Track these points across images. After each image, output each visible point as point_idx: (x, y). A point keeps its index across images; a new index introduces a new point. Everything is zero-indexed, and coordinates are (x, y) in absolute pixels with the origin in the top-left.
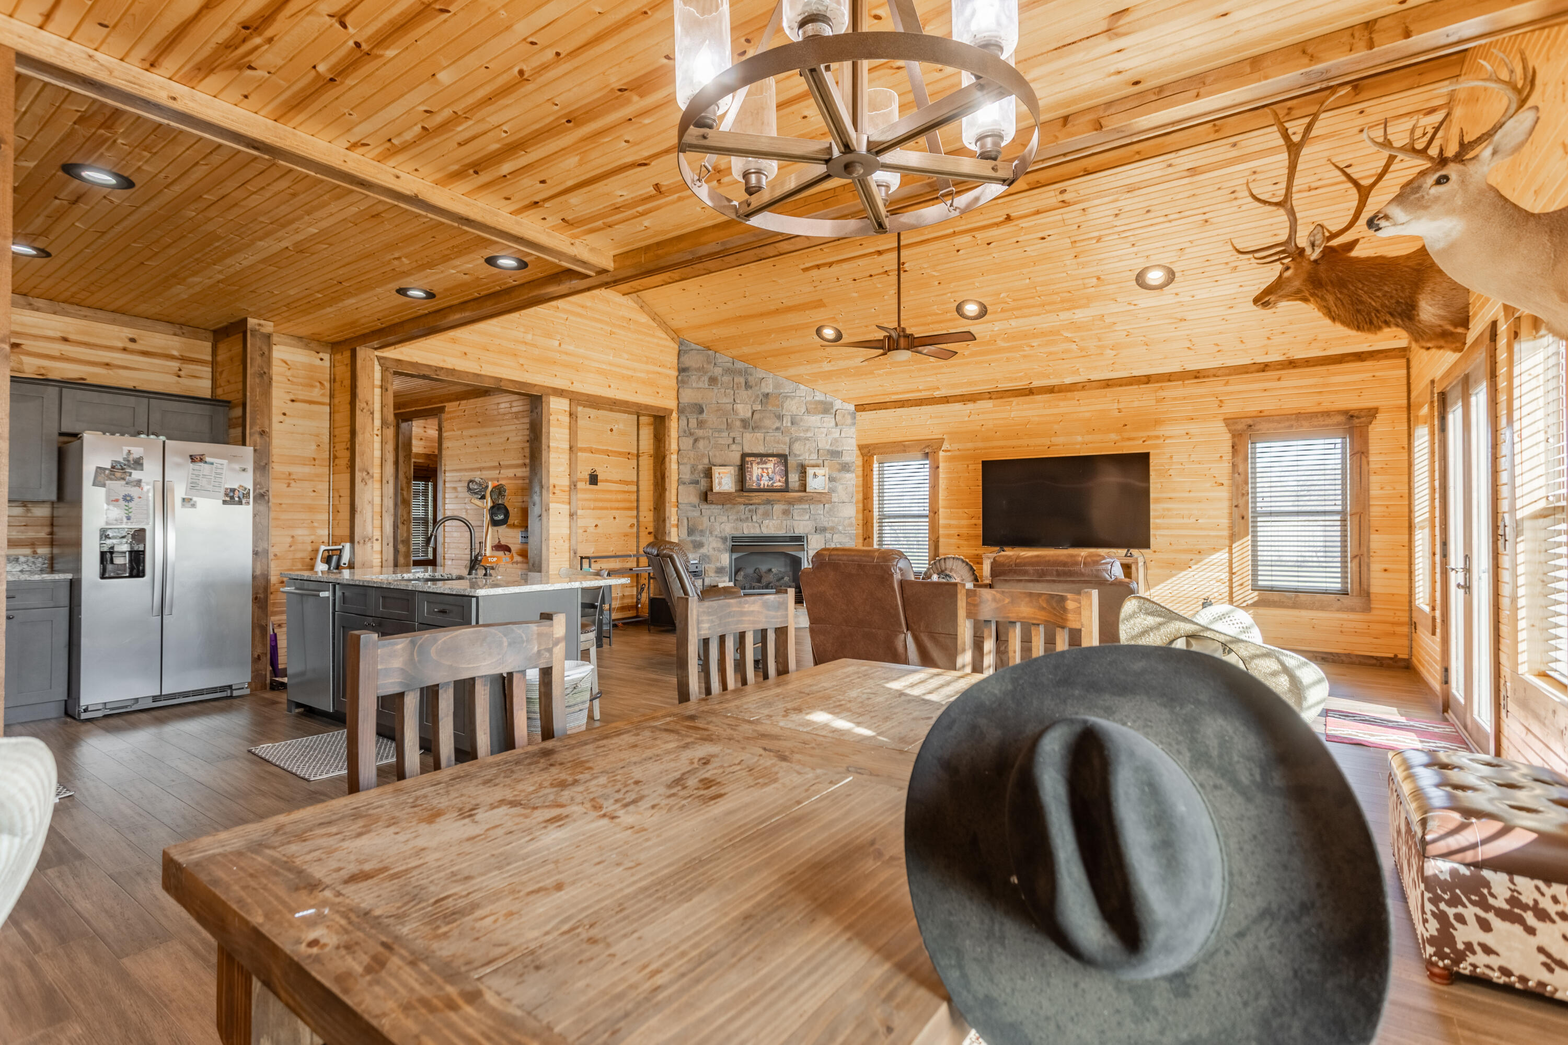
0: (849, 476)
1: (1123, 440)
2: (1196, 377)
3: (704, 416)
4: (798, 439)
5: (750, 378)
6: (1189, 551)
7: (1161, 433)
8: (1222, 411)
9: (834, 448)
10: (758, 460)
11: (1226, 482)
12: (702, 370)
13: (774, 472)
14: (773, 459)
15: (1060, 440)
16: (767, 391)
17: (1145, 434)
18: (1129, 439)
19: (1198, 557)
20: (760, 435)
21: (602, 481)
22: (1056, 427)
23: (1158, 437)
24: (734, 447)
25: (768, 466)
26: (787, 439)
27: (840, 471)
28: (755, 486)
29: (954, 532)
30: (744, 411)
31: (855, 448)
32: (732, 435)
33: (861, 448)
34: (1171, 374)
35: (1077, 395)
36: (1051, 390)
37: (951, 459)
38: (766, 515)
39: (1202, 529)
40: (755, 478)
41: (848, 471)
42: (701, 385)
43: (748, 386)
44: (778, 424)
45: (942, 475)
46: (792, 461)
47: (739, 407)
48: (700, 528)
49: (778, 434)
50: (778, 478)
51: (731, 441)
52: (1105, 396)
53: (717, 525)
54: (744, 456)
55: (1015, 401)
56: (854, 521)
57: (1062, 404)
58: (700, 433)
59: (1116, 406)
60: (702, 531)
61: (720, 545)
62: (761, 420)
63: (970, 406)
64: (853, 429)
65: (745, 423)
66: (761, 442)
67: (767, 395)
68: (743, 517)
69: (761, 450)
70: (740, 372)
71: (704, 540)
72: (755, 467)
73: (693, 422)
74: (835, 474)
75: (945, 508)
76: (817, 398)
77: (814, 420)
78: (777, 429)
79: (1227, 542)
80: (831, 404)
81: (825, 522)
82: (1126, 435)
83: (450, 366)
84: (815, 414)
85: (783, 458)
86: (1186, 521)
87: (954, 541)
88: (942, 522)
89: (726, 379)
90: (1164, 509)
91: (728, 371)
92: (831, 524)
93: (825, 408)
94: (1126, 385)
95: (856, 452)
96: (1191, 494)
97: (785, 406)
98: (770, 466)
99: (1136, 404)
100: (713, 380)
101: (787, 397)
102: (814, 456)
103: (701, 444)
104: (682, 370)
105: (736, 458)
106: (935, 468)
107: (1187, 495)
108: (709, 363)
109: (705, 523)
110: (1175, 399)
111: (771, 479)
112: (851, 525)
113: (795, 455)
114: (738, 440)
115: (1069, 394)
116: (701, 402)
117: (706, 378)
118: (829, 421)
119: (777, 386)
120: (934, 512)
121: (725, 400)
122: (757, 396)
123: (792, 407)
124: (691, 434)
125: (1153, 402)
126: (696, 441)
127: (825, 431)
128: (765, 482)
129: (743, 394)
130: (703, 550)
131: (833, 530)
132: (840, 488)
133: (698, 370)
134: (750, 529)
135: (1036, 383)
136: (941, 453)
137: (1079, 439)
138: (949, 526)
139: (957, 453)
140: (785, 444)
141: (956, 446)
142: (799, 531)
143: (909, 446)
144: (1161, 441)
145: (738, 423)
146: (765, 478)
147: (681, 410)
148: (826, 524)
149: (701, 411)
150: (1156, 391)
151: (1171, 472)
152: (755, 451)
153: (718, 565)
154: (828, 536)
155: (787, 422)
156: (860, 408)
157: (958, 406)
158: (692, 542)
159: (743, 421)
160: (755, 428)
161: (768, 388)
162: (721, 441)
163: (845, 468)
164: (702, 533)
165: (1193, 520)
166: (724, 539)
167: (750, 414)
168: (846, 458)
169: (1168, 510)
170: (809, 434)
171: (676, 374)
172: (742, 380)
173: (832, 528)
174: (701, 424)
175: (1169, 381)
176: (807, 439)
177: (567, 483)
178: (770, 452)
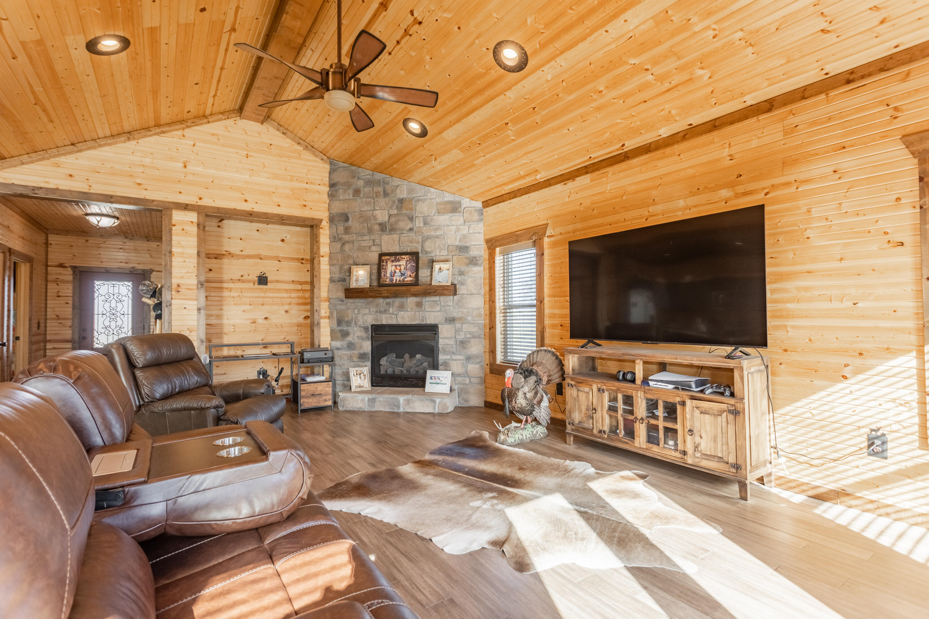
0: (476, 269)
1: (737, 196)
2: (849, 82)
3: (350, 223)
4: (428, 238)
5: (387, 187)
6: (844, 352)
7: (791, 178)
8: (897, 124)
9: (462, 244)
10: (393, 258)
11: (908, 237)
12: (348, 185)
13: (406, 269)
14: (406, 257)
15: (659, 208)
16: (401, 196)
17: (767, 183)
18: (745, 194)
19: (859, 361)
20: (395, 236)
21: (272, 282)
22: (654, 192)
23: (787, 184)
24: (374, 248)
25: (401, 263)
26: (420, 239)
27: (467, 265)
28: (388, 281)
29: (557, 321)
30: (382, 216)
31: (483, 242)
32: (372, 237)
33: (488, 241)
34: (805, 88)
35: (677, 148)
36: (646, 149)
37: (554, 245)
38: (402, 307)
39: (863, 317)
40: (388, 275)
41: (476, 265)
42: (347, 197)
43: (386, 194)
44: (410, 226)
45: (547, 263)
46: (423, 259)
47: (378, 213)
48: (346, 319)
49: (411, 234)
50: (409, 273)
51: (371, 243)
52: (713, 142)
53: (360, 317)
54: (381, 255)
55: (610, 170)
56: (482, 311)
57: (660, 163)
58: (346, 237)
59: (726, 152)
60: (347, 322)
61: (363, 334)
62: (396, 222)
63: (571, 185)
64: (481, 225)
65: (383, 227)
66: (397, 243)
67: (401, 201)
68: (382, 309)
69: (397, 249)
70: (378, 183)
71: (350, 329)
72: (390, 264)
73: (341, 229)
74: (464, 268)
75: (550, 296)
76: (446, 199)
77: (443, 219)
78: (411, 230)
79: (913, 339)
80: (460, 203)
81: (455, 313)
82: (740, 189)
83: (51, 186)
84: (444, 213)
85: (415, 256)
86: (835, 305)
87: (557, 331)
88: (547, 311)
89: (367, 190)
90: (799, 289)
91: (369, 183)
92: (460, 315)
93: (455, 208)
94: (740, 120)
95: (484, 246)
96: (844, 264)
97: (417, 208)
98: (403, 263)
99: (754, 143)
100: (357, 192)
101: (418, 200)
102: (445, 253)
103: (347, 247)
104: (332, 185)
105: (374, 257)
106: (540, 255)
107: (837, 264)
108: (353, 177)
109: (350, 314)
110: (814, 123)
111: (402, 275)
112: (479, 315)
113: (427, 252)
114: (377, 241)
115: (668, 150)
116: (346, 211)
117: (351, 191)
118: (457, 219)
119: (410, 191)
120: (540, 300)
121: (366, 208)
122: (394, 202)
123: (423, 209)
124: (340, 239)
125: (780, 136)
126: (343, 244)
127: (454, 228)
128: (397, 278)
129: (382, 201)
130: (350, 338)
131: (462, 320)
132: (469, 281)
133: (344, 184)
134: (385, 320)
135: (631, 144)
136: (546, 240)
137: (681, 203)
138: (553, 316)
139: (559, 237)
140: (418, 242)
141: (558, 230)
142: (430, 321)
143: (520, 236)
144: (793, 189)
145: (377, 227)
146: (398, 274)
147: (332, 220)
148: (455, 315)
149: (347, 219)
150: (783, 119)
151: (808, 233)
152: (391, 250)
153: (362, 351)
154: (458, 325)
155: (419, 223)
156: (487, 204)
157: (559, 187)
158: (341, 331)
159: (381, 224)
160: (393, 230)
161: (402, 193)
162: (363, 244)
163: (473, 261)
164: (348, 323)
165: (848, 304)
166: (366, 329)
167: (387, 218)
168: (474, 253)
169: (806, 289)
170: (439, 233)
171: (327, 189)
172: (380, 189)
173: (461, 319)
174: (347, 230)
175: (804, 98)
176: (437, 237)
177: (195, 282)
178: (404, 251)
